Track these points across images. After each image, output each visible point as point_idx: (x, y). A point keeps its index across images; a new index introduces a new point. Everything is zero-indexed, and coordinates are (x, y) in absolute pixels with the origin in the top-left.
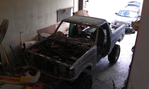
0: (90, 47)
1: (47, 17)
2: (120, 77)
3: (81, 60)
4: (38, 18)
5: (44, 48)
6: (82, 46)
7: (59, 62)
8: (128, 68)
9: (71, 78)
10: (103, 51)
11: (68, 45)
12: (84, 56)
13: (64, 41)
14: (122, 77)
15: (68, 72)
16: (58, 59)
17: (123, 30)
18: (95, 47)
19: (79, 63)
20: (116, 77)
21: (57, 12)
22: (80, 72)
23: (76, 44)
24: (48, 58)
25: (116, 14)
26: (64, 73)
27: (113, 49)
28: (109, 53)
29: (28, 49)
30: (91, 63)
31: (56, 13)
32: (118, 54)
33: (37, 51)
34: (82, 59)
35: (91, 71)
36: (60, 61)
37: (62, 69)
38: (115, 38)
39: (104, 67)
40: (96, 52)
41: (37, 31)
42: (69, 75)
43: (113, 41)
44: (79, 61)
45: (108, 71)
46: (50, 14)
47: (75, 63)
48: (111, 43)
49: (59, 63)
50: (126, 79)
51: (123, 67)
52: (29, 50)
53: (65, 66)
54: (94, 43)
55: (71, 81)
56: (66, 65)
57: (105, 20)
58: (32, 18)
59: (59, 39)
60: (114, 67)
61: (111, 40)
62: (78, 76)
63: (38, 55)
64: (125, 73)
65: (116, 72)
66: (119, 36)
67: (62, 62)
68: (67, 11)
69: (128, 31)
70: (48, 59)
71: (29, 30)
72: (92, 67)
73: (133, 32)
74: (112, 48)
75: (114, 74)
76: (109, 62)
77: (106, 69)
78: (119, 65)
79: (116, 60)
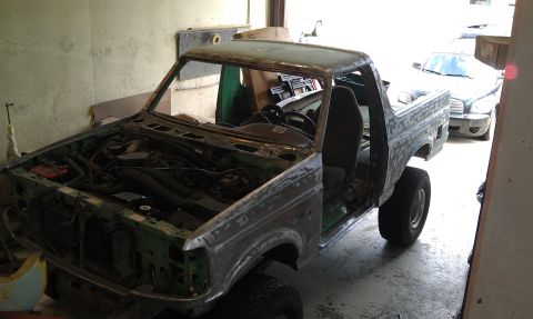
0: (291, 158)
1: (134, 54)
2: (428, 306)
3: (242, 210)
4: (93, 53)
5: (91, 164)
6: (256, 153)
7: (139, 218)
8: (465, 266)
9: (190, 295)
10: (354, 191)
11: (197, 151)
12: (260, 195)
13: (180, 136)
14: (439, 304)
15: (179, 265)
16: (135, 207)
17: (441, 111)
18: (314, 162)
19: (233, 222)
20: (410, 306)
21: (178, 37)
22: (239, 267)
23: (231, 147)
24: (94, 201)
25: (417, 65)
26: (162, 269)
27: (397, 185)
28: (382, 200)
29: (18, 166)
30: (292, 232)
31: (174, 45)
32: (423, 206)
33: (54, 174)
34: (246, 208)
35: (295, 268)
36: (144, 213)
37: (152, 253)
38: (406, 134)
39: (362, 262)
40: (321, 186)
41: (86, 110)
42: (182, 280)
43: (399, 146)
44: (232, 214)
45: (378, 276)
46: (147, 44)
47: (211, 222)
48: (391, 154)
49: (137, 223)
50: (454, 313)
51: (441, 262)
52: (19, 170)
53: (164, 238)
54: (310, 146)
55: (192, 311)
56: (168, 233)
57: (364, 56)
58: (68, 50)
59: (162, 128)
60: (406, 261)
61: (391, 144)
62: (226, 287)
63: (54, 190)
64: (450, 288)
65: (413, 284)
66: (426, 132)
67: (154, 220)
68: (217, 40)
69: (461, 131)
70: (90, 207)
71: (51, 102)
72: (301, 251)
73: (480, 134)
74: (396, 179)
75: (404, 291)
76: (382, 241)
77: (371, 271)
78: (425, 253)
79: (413, 232)
